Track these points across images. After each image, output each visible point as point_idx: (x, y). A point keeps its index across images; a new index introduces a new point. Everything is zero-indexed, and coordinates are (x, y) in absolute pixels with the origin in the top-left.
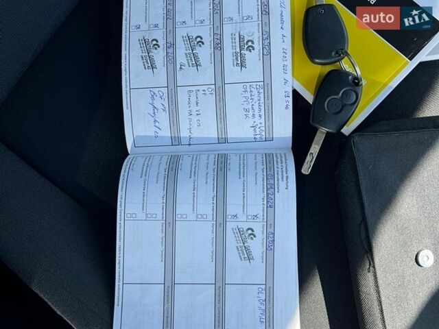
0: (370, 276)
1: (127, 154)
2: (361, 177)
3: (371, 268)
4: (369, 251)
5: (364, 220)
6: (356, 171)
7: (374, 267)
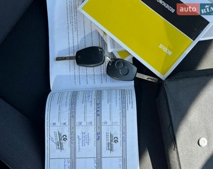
0: (175, 152)
1: (51, 91)
2: (169, 102)
3: (175, 149)
4: (174, 140)
5: (171, 124)
6: (167, 99)
7: (177, 148)
